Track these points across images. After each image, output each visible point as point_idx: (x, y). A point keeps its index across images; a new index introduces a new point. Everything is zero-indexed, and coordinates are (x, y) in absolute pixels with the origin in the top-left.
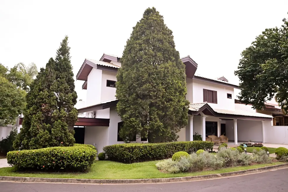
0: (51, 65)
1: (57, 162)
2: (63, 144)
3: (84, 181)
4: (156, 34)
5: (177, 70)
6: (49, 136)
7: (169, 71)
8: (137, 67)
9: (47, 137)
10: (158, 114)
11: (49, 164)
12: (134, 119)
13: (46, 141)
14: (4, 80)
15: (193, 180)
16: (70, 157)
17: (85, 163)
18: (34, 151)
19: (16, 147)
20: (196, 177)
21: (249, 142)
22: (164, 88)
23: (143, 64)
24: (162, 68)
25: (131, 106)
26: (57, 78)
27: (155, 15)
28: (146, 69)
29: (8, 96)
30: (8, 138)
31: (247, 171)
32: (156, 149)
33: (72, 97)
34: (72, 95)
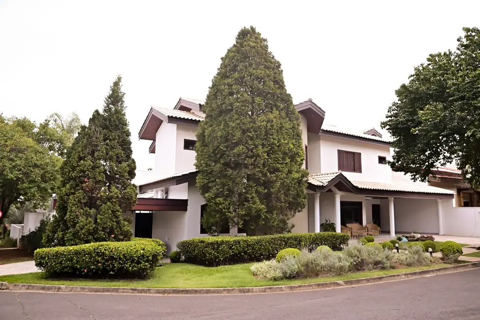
0: (97, 121)
1: (104, 264)
2: (114, 238)
3: (142, 291)
4: (254, 69)
5: (287, 124)
6: (94, 226)
7: (273, 125)
8: (224, 120)
9: (91, 228)
10: (257, 192)
11: (92, 267)
12: (221, 199)
13: (90, 234)
14: (30, 142)
15: (300, 290)
16: (122, 257)
17: (144, 266)
18: (72, 249)
19: (47, 242)
20: (305, 286)
21: (413, 234)
22: (265, 152)
23: (234, 116)
24: (263, 122)
25: (217, 180)
26: (105, 140)
27: (254, 40)
28: (239, 124)
29: (36, 166)
30: (37, 231)
31: (386, 277)
32: (255, 245)
33: (128, 168)
34: (128, 166)
